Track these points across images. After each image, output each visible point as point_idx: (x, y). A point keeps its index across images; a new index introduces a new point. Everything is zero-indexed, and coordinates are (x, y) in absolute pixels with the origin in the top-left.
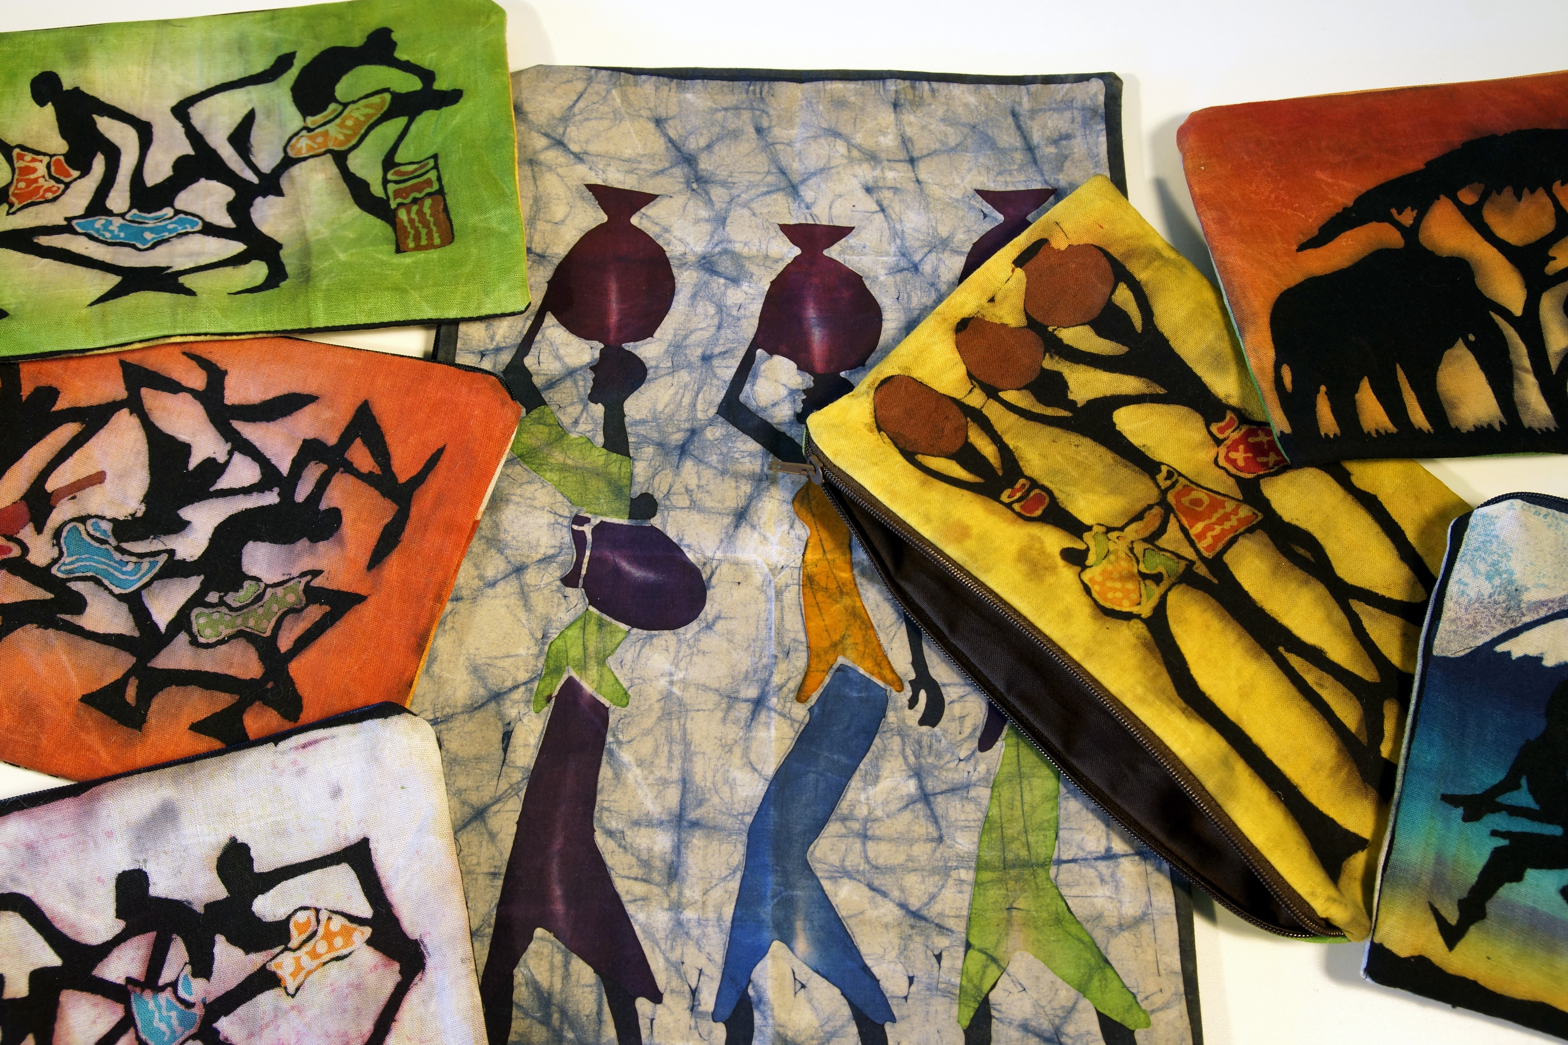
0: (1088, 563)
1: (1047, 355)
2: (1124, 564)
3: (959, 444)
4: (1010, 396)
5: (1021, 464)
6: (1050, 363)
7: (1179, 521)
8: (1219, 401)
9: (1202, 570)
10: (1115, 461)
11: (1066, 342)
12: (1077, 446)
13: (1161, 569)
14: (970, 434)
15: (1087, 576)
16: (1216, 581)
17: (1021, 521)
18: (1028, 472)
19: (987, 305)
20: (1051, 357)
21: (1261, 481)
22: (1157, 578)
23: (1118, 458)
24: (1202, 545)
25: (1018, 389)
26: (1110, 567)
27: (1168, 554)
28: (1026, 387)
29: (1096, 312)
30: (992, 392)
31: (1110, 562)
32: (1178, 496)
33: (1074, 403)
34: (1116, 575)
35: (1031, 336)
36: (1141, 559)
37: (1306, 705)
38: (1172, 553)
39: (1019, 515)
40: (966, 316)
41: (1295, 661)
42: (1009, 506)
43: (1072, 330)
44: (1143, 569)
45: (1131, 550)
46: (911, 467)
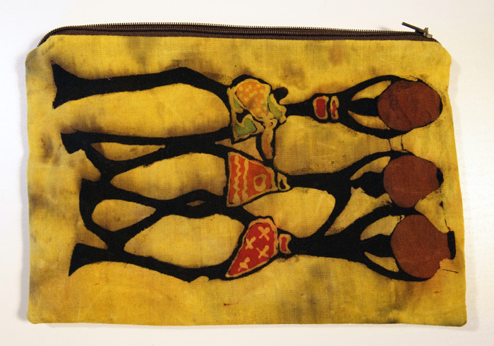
0: (272, 95)
1: (391, 202)
2: (258, 110)
3: (381, 110)
4: (384, 161)
5: (346, 127)
6: (385, 198)
7: (257, 160)
8: (299, 254)
9: (226, 142)
10: (310, 169)
11: (390, 217)
12: (333, 163)
13: (242, 125)
14: (381, 121)
15: (267, 88)
16: (217, 143)
17: (318, 92)
18: (339, 125)
19: (441, 199)
20: (388, 202)
21: (243, 227)
22: (240, 117)
23: (310, 172)
24: (237, 156)
25: (384, 169)
26: (262, 102)
27: (246, 136)
28: (383, 173)
29: (393, 244)
30: (393, 154)
31: (264, 105)
32: (269, 175)
33: (356, 188)
34: (257, 100)
35: (407, 205)
36: (254, 122)
37: (132, 133)
38: (245, 139)
39: (321, 95)
40: (443, 184)
41: (153, 148)
42: (330, 96)
43: (394, 226)
44: (248, 116)
45: (262, 123)
46: (387, 73)
